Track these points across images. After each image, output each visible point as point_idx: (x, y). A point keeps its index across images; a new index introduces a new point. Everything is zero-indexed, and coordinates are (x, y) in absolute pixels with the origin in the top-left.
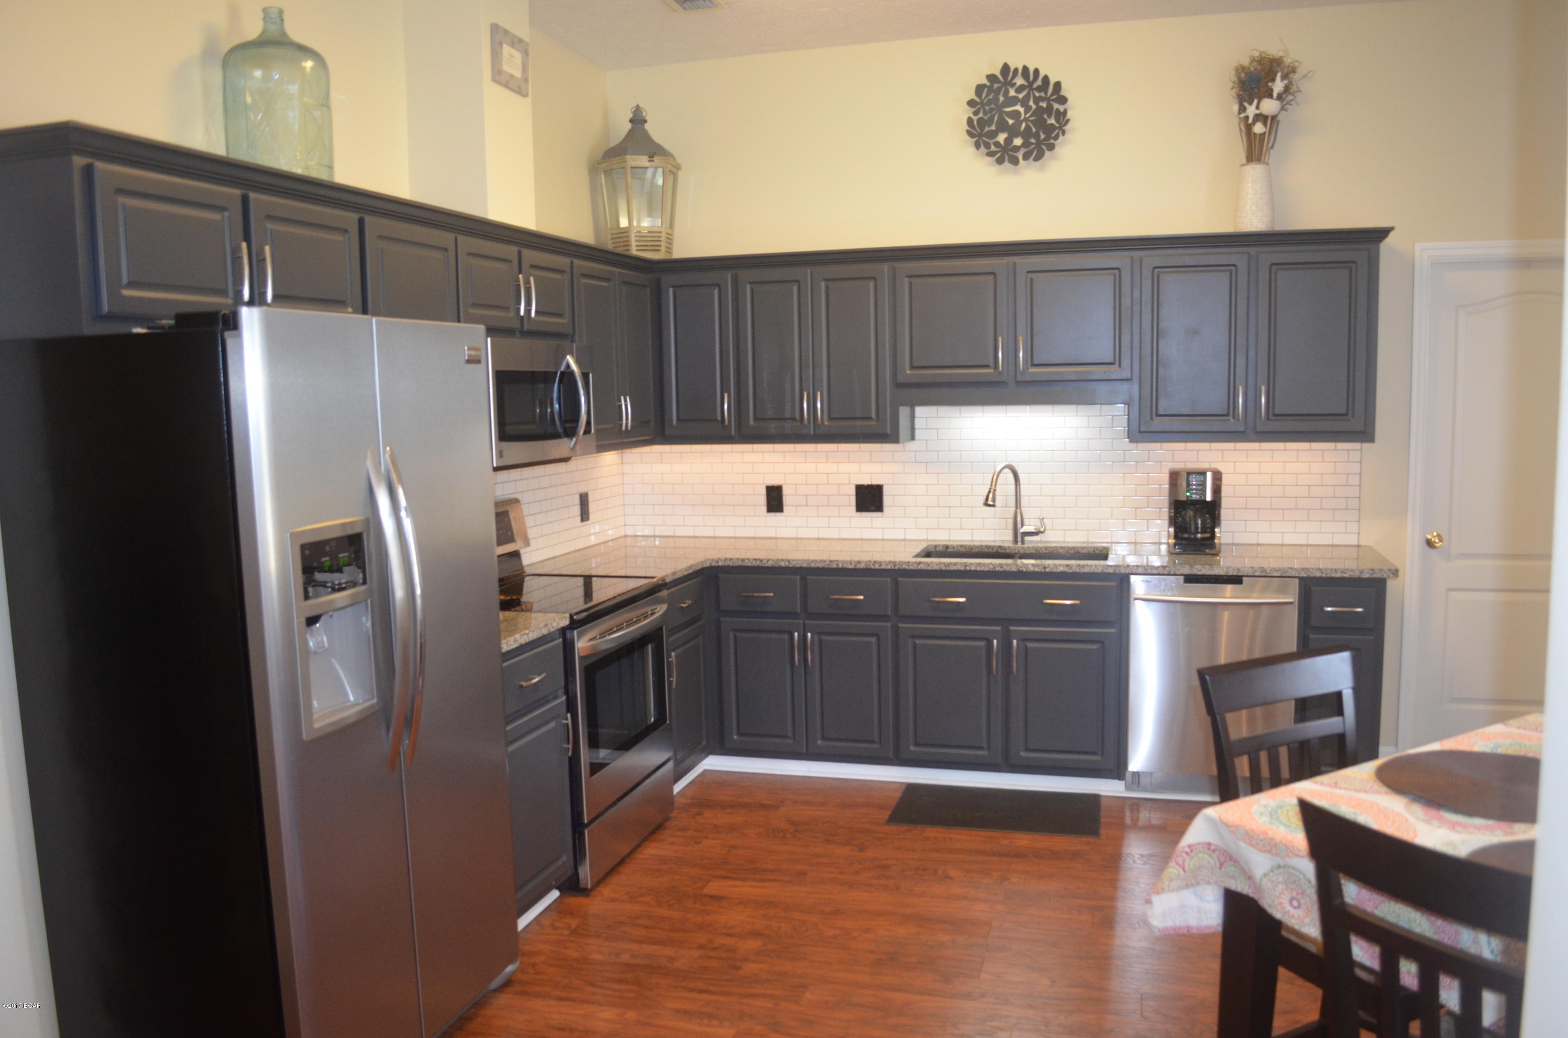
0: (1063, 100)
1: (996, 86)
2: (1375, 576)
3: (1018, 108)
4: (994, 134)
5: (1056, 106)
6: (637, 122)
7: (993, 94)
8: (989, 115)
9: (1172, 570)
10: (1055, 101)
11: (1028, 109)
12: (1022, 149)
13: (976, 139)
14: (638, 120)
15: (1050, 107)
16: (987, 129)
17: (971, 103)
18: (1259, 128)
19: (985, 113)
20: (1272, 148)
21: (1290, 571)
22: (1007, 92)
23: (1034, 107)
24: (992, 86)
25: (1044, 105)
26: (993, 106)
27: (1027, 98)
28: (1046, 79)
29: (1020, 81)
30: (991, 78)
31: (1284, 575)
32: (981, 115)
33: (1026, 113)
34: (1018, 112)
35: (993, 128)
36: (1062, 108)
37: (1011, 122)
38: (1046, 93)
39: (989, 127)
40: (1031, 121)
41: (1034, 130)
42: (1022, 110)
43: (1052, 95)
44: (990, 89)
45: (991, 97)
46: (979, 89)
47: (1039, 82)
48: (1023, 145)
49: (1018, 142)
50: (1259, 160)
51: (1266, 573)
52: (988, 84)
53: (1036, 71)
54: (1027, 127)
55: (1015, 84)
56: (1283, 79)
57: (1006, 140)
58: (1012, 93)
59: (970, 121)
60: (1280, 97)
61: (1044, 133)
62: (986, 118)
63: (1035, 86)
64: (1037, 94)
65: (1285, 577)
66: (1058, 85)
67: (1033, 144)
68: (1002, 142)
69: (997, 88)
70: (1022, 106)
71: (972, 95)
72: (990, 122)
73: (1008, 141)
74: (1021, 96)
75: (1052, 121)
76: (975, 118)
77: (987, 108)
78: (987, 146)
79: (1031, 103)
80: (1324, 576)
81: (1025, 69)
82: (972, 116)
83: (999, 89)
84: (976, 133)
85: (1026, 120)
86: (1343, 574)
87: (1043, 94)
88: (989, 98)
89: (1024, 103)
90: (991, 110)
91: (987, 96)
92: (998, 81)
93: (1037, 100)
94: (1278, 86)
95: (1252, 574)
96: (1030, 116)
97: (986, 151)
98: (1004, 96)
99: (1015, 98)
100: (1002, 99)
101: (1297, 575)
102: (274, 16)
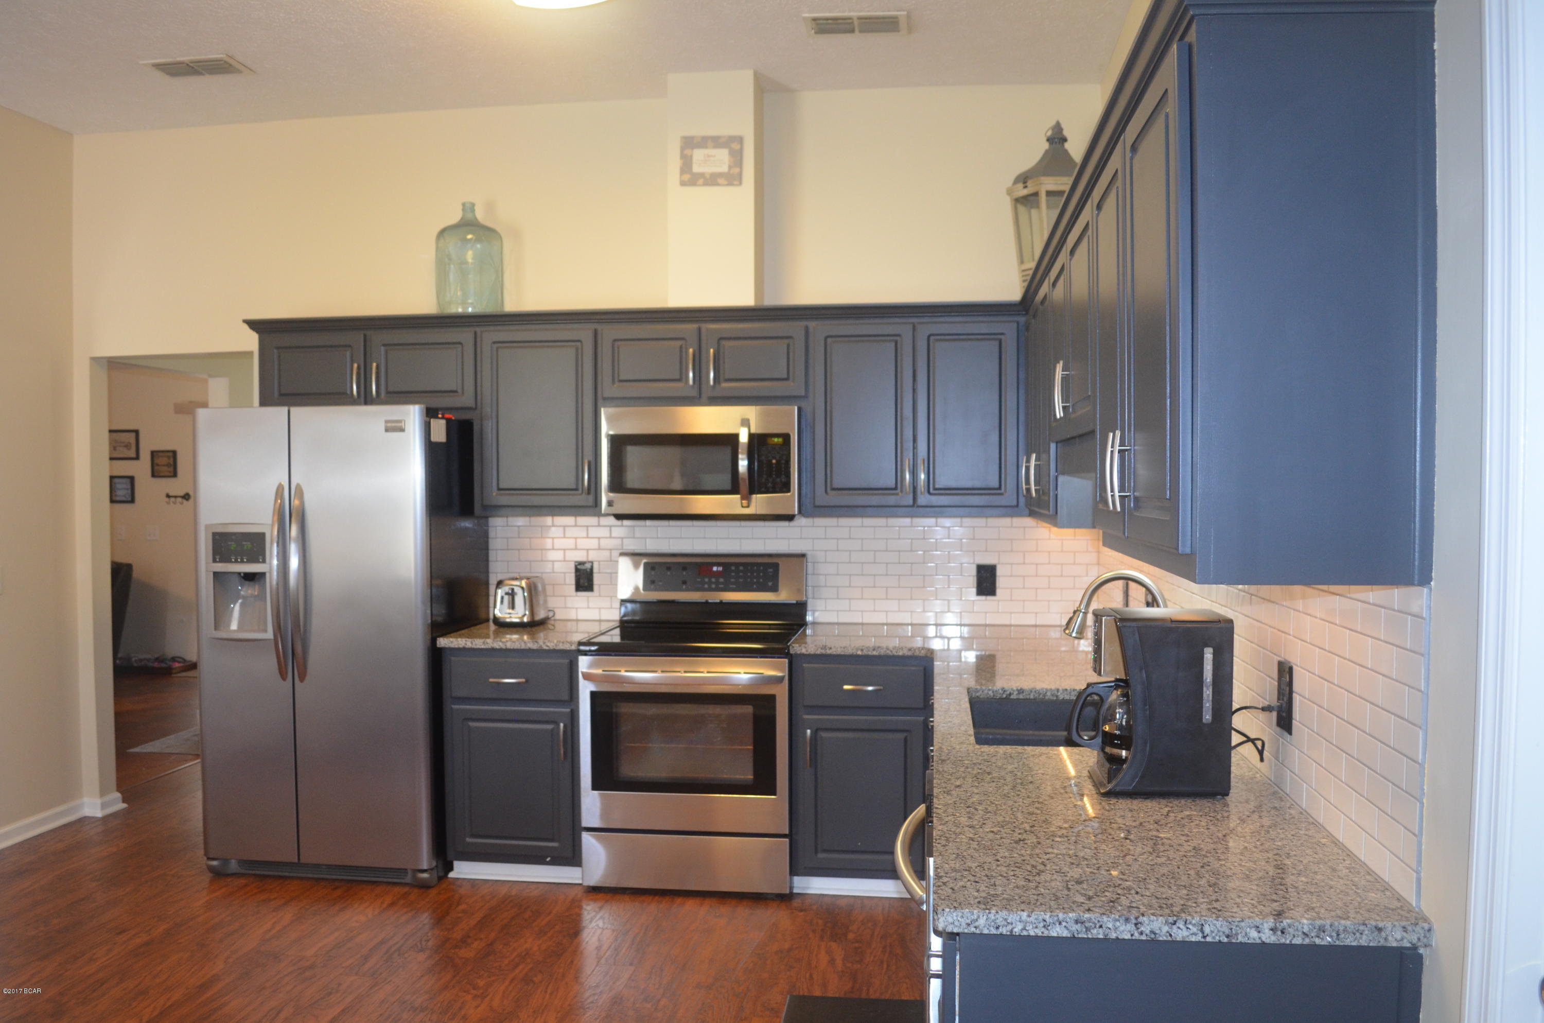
6: (1053, 141)
102: (469, 208)
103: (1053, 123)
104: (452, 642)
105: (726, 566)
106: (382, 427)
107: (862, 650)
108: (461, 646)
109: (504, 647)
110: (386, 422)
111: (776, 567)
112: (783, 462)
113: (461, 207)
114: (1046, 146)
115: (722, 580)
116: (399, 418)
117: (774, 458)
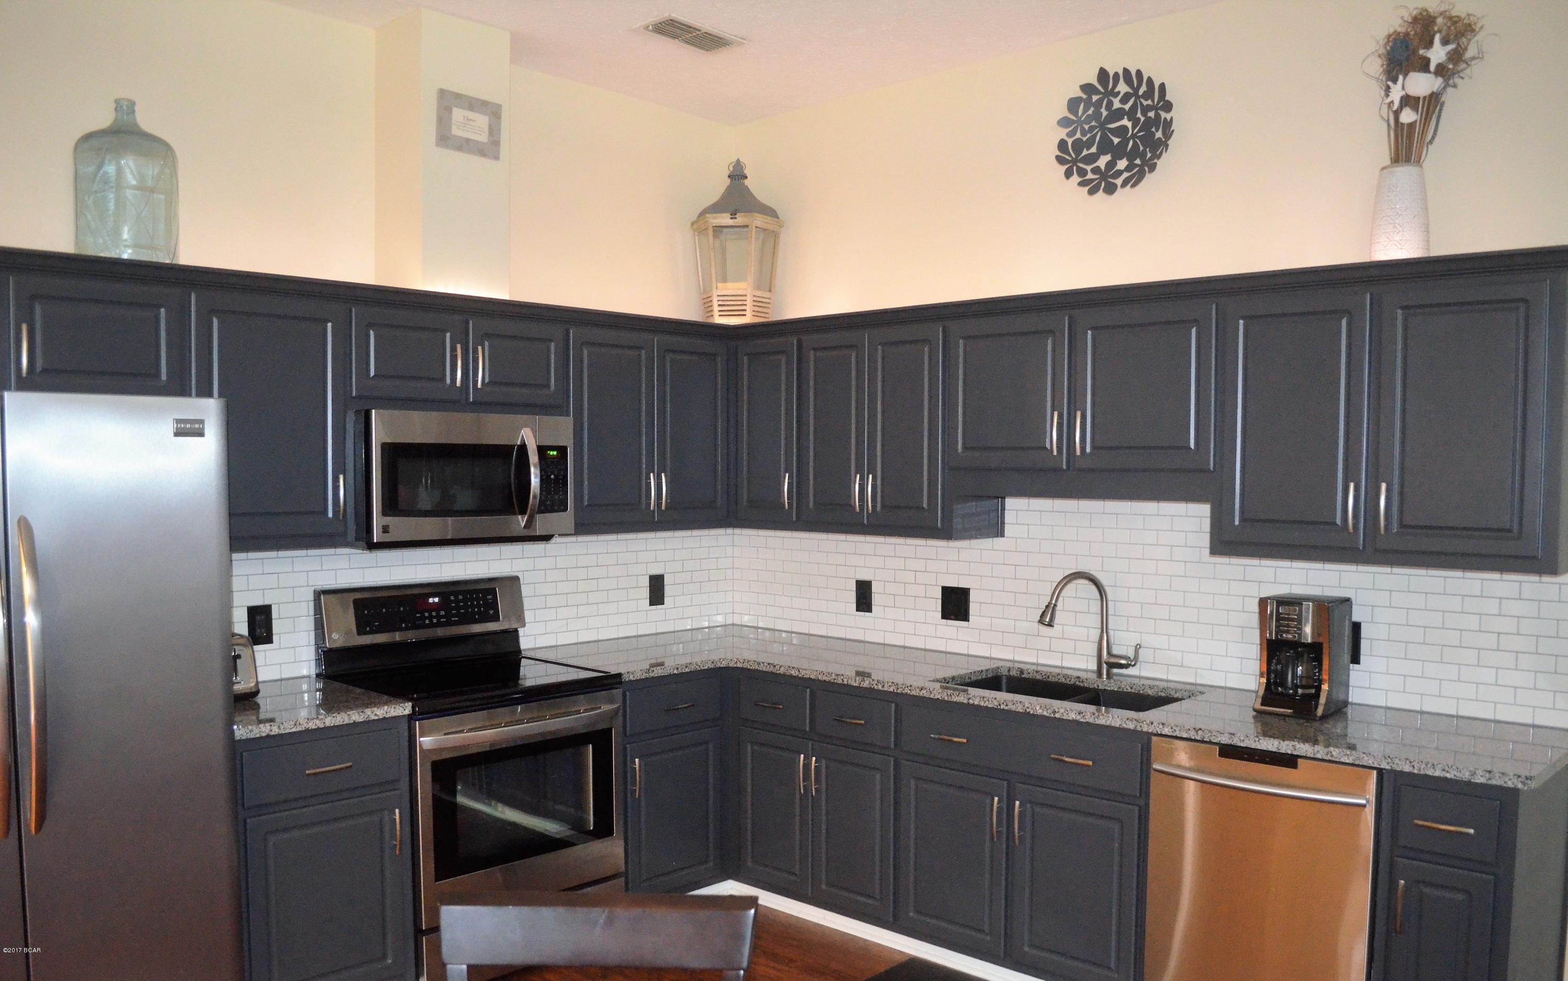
0: (1168, 107)
1: (1095, 98)
2: (1493, 782)
3: (1125, 122)
4: (1092, 159)
5: (1163, 115)
6: (737, 177)
7: (1092, 109)
8: (1089, 135)
9: (1206, 736)
10: (1162, 108)
11: (1136, 122)
12: (1125, 173)
13: (1067, 166)
14: (737, 175)
15: (1158, 116)
16: (1085, 152)
17: (1064, 122)
18: (1408, 116)
19: (1084, 133)
20: (1431, 142)
21: (1366, 758)
22: (1110, 104)
23: (1143, 119)
24: (1090, 98)
25: (1151, 114)
26: (1093, 123)
27: (1134, 108)
28: (1150, 81)
29: (1122, 88)
30: (1087, 88)
31: (1357, 763)
32: (1078, 135)
33: (1134, 127)
34: (1125, 128)
35: (1094, 150)
36: (1168, 116)
37: (1116, 140)
38: (1153, 101)
39: (1088, 150)
40: (1139, 138)
41: (1141, 148)
42: (1129, 124)
43: (1158, 103)
44: (1088, 104)
45: (1090, 112)
46: (1073, 104)
47: (1144, 88)
48: (1127, 169)
49: (1122, 164)
50: (1408, 160)
51: (1332, 756)
52: (1085, 97)
53: (1139, 73)
54: (1135, 145)
55: (1119, 93)
56: (1445, 42)
57: (1107, 164)
58: (1117, 104)
59: (1062, 145)
60: (1441, 71)
61: (1150, 152)
62: (1084, 139)
63: (1141, 92)
64: (1145, 103)
65: (1358, 766)
66: (1162, 87)
67: (1137, 165)
68: (1103, 168)
69: (1096, 101)
70: (1129, 120)
71: (1064, 112)
72: (1089, 144)
73: (1111, 165)
74: (1127, 107)
75: (1159, 135)
76: (1070, 141)
77: (1086, 127)
78: (1082, 173)
79: (1139, 115)
80: (1416, 771)
81: (1126, 71)
82: (1066, 138)
83: (1100, 102)
84: (1070, 159)
85: (1134, 136)
86: (1444, 772)
87: (1149, 102)
88: (1088, 113)
89: (1131, 115)
90: (1092, 129)
91: (1085, 111)
92: (1097, 92)
93: (1145, 110)
94: (1437, 54)
95: (1312, 756)
96: (1139, 131)
97: (1080, 180)
98: (1106, 109)
99: (1120, 110)
100: (1105, 113)
101: (1376, 765)
102: (125, 108)
103: (734, 160)
104: (251, 731)
105: (443, 595)
106: (170, 428)
107: (677, 669)
108: (264, 735)
109: (322, 726)
110: (178, 421)
111: (493, 592)
112: (561, 477)
113: (113, 106)
114: (728, 181)
115: (442, 613)
116: (198, 417)
117: (552, 473)
